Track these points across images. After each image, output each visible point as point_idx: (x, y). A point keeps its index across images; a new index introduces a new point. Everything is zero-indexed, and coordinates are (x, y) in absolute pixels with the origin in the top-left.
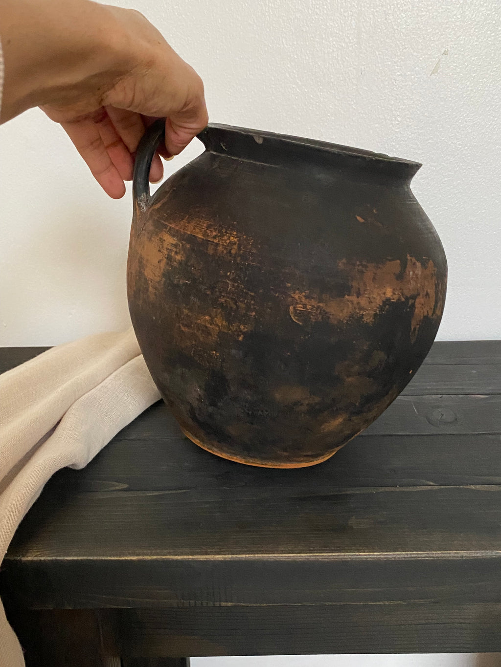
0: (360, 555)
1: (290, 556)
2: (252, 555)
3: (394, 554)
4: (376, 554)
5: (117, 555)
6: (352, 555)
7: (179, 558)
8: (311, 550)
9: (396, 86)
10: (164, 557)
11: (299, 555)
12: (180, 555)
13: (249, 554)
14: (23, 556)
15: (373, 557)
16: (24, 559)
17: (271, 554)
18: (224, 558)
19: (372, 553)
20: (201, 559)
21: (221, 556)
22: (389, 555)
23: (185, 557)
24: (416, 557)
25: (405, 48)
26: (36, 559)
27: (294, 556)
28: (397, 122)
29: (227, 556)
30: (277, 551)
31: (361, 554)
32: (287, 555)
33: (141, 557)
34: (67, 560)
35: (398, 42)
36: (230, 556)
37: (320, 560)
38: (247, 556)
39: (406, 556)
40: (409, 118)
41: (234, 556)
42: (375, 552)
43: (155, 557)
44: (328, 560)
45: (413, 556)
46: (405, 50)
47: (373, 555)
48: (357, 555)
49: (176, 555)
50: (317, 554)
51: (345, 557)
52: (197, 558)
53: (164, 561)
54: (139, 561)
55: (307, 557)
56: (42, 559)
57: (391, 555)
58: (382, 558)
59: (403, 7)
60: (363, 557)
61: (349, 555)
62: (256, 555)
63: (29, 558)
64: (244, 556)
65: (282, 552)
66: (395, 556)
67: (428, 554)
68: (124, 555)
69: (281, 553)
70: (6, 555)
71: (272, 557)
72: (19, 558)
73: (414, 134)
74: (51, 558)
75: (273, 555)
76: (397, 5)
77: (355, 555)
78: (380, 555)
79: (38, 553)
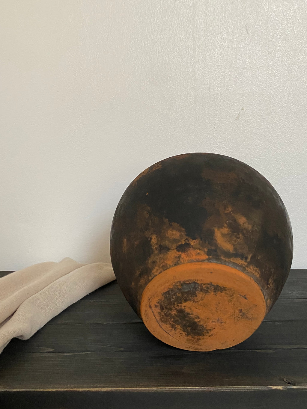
0: (187, 388)
1: (146, 389)
2: (123, 388)
4: (197, 387)
5: (43, 388)
6: (182, 388)
8: (159, 386)
9: (216, 126)
11: (151, 388)
12: (81, 388)
13: (122, 388)
20: (93, 391)
21: (105, 389)
22: (204, 388)
23: (84, 389)
24: (220, 390)
25: (221, 106)
30: (139, 386)
32: (144, 388)
33: (57, 389)
35: (217, 103)
36: (111, 389)
37: (164, 391)
39: (214, 389)
41: (113, 389)
44: (169, 391)
45: (218, 389)
47: (195, 388)
48: (186, 389)
50: (162, 388)
51: (179, 389)
52: (91, 390)
55: (156, 390)
57: (205, 388)
58: (200, 390)
61: (181, 388)
62: (126, 388)
65: (142, 387)
66: (208, 389)
67: (227, 388)
68: (47, 388)
74: (4, 390)
75: (136, 388)
77: (184, 388)
78: (199, 388)
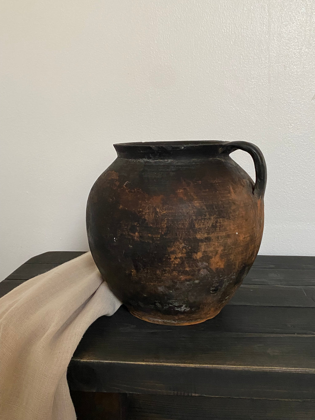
1: (233, 367)
2: (211, 365)
3: (295, 369)
4: (284, 368)
6: (270, 369)
7: (169, 364)
10: (160, 364)
11: (238, 366)
13: (209, 365)
14: (82, 359)
15: (282, 370)
16: (82, 360)
17: (222, 365)
18: (195, 366)
19: (282, 368)
20: (182, 366)
21: (193, 365)
22: (292, 369)
23: (173, 364)
24: (308, 372)
26: (88, 361)
27: (235, 367)
28: (292, 127)
29: (196, 365)
30: (226, 363)
31: (275, 368)
32: (231, 366)
33: (147, 363)
34: (106, 362)
35: (292, 82)
36: (199, 365)
37: (251, 370)
38: (208, 365)
39: (302, 371)
40: (298, 124)
41: (201, 365)
42: (283, 367)
43: (155, 364)
44: (256, 371)
45: (306, 371)
46: (296, 87)
48: (273, 369)
49: (167, 363)
50: (249, 367)
51: (266, 369)
53: (160, 366)
54: (146, 365)
55: (243, 368)
56: (92, 361)
58: (288, 371)
59: (295, 63)
60: (276, 370)
61: (268, 368)
62: (214, 366)
63: (85, 360)
64: (206, 365)
66: (295, 370)
69: (228, 365)
70: (72, 358)
71: (223, 367)
72: (79, 360)
73: (302, 133)
74: (97, 361)
75: (223, 366)
76: (292, 62)
78: (286, 369)
79: (89, 358)
